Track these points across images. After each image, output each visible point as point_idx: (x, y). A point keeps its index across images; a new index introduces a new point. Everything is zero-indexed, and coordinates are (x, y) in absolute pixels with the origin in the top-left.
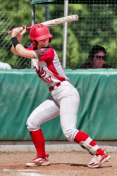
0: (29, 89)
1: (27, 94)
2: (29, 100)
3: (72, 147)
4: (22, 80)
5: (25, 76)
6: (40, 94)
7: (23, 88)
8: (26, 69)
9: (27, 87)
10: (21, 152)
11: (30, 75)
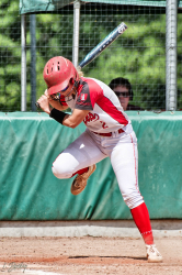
0: (22, 144)
1: (18, 151)
2: (22, 159)
3: (86, 231)
4: (12, 129)
5: (16, 123)
6: (37, 150)
7: (13, 141)
8: (17, 113)
9: (18, 139)
10: (9, 238)
11: (23, 121)
